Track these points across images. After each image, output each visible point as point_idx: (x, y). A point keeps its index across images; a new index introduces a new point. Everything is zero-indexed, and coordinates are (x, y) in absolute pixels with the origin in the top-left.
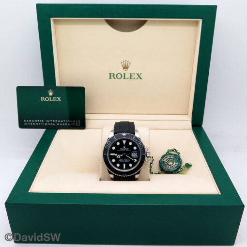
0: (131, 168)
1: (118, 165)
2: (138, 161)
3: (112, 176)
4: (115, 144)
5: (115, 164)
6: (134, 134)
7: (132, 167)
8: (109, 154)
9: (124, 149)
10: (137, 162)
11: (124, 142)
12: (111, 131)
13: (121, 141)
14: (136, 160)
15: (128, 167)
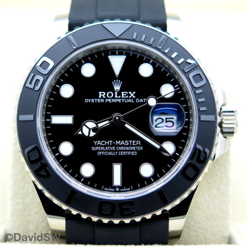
0: (149, 181)
1: (88, 170)
2: (179, 151)
3: (59, 224)
4: (71, 74)
5: (72, 164)
6: (164, 28)
7: (155, 177)
8: (47, 117)
9: (117, 93)
10: (176, 157)
11: (117, 63)
12: (58, 18)
13: (100, 58)
14: (169, 148)
15: (132, 180)
